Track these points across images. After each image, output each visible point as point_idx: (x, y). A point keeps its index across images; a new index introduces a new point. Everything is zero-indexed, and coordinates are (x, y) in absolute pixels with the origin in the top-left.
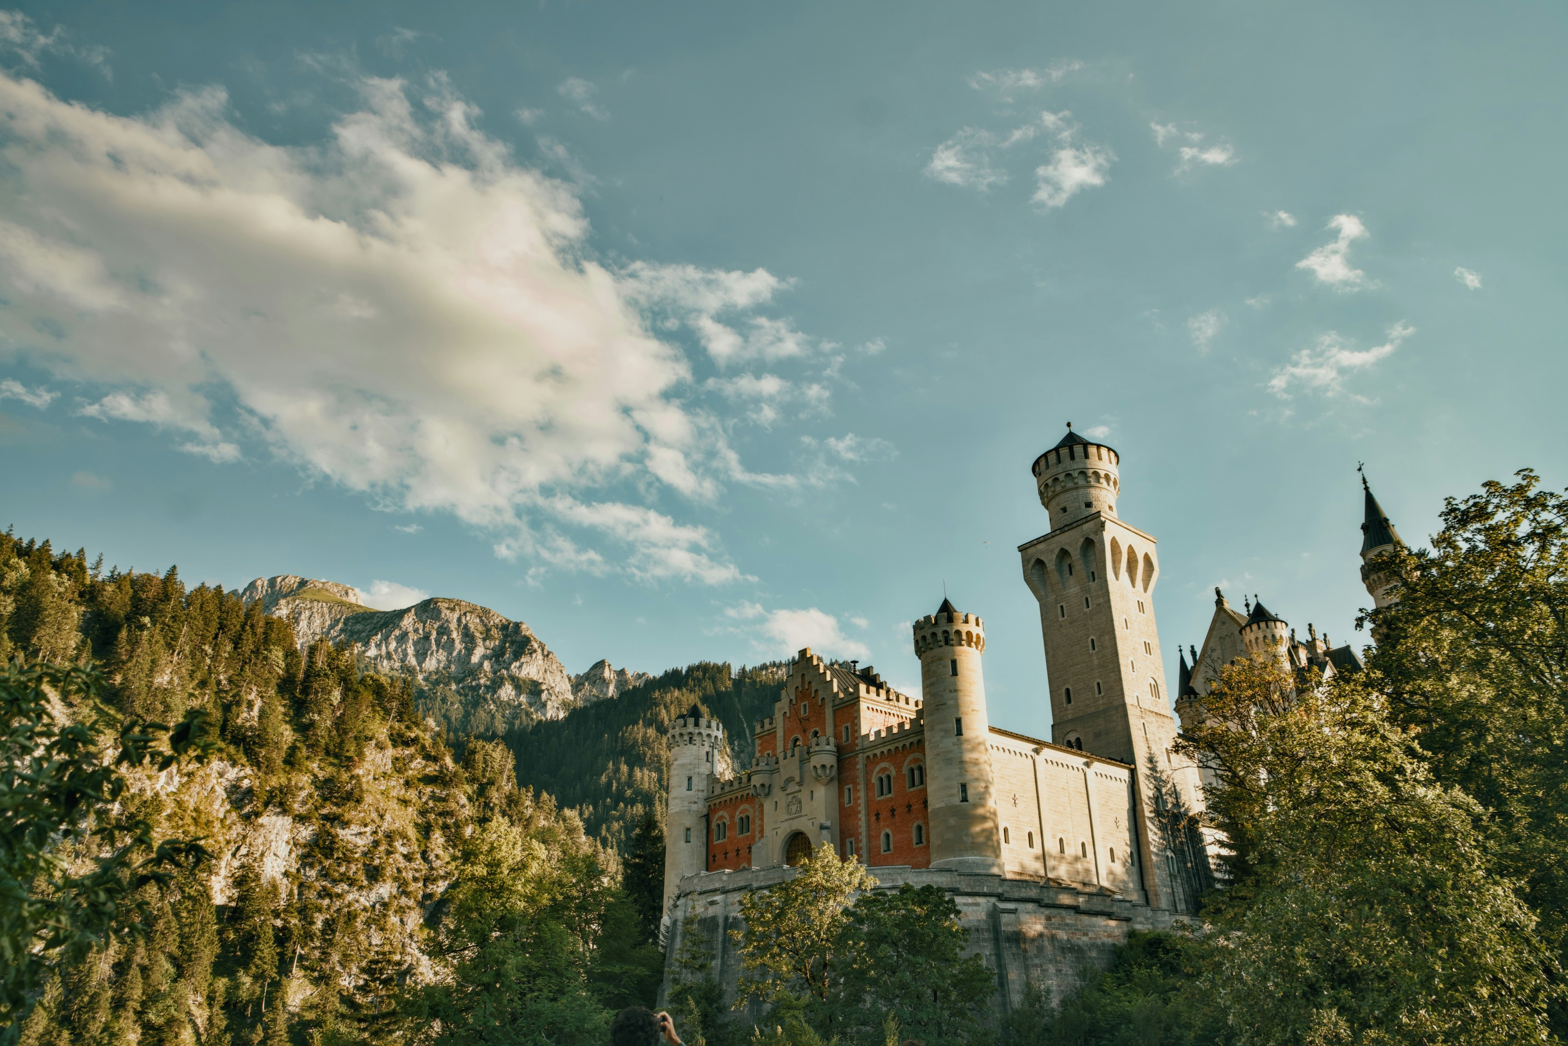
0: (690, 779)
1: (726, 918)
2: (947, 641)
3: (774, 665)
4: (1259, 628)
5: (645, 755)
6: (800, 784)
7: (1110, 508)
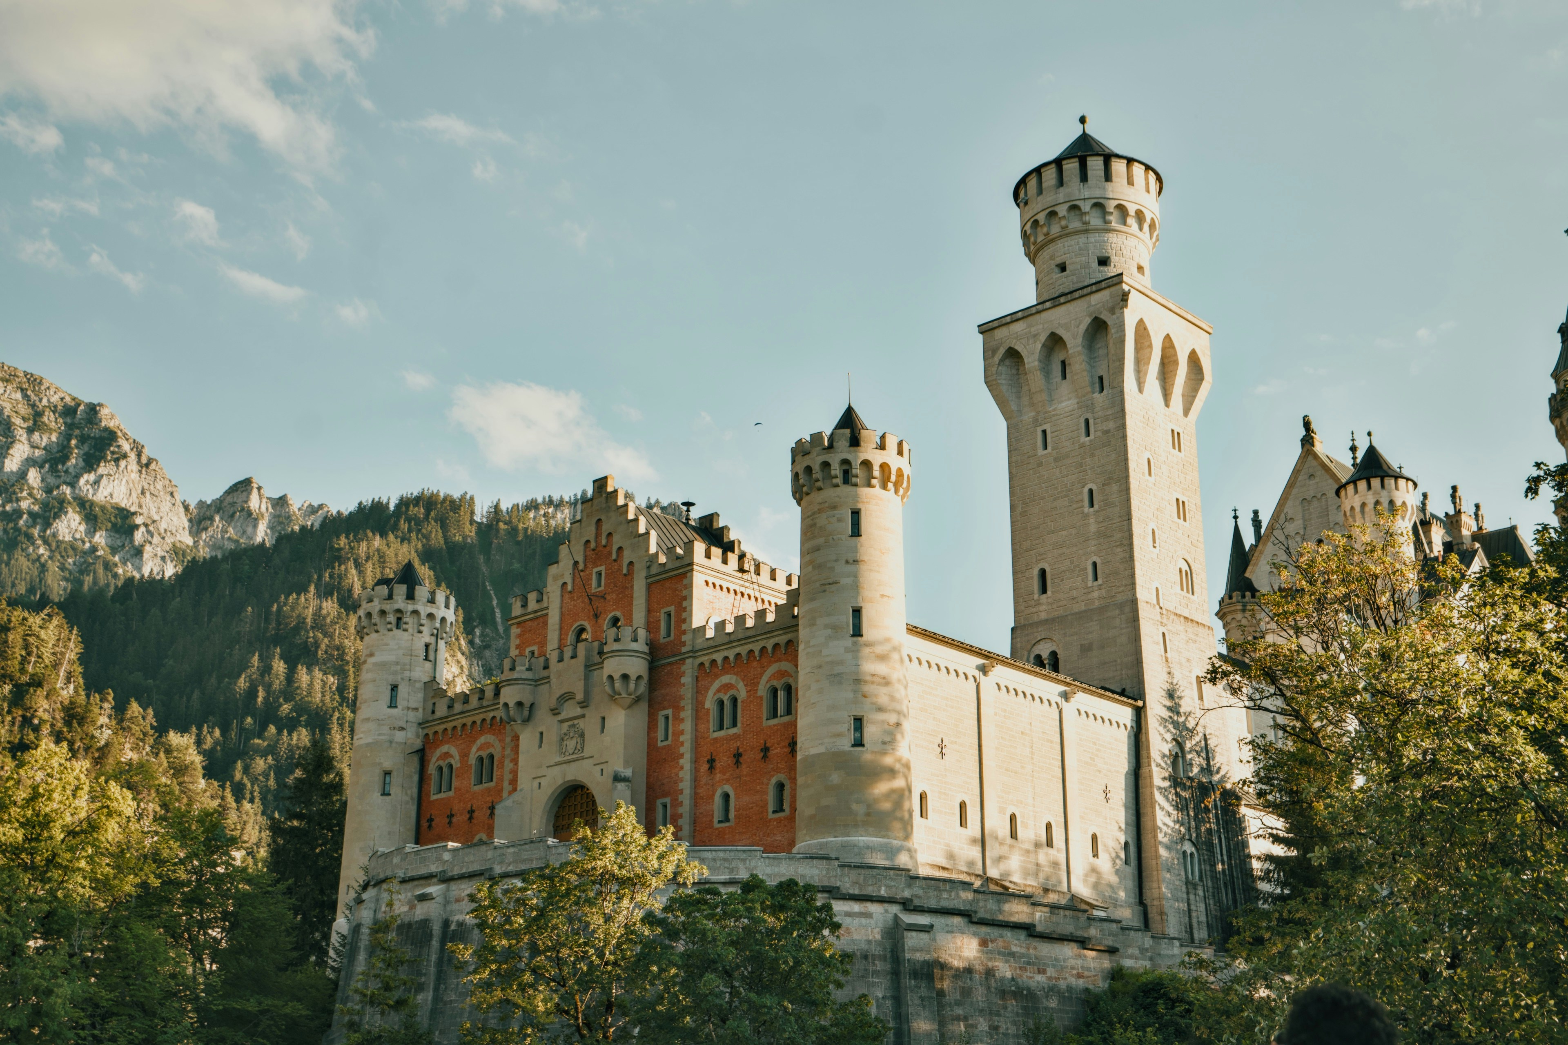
0: (394, 688)
1: (446, 923)
2: (847, 477)
3: (550, 502)
4: (1369, 487)
5: (317, 645)
6: (584, 704)
7: (1140, 268)
